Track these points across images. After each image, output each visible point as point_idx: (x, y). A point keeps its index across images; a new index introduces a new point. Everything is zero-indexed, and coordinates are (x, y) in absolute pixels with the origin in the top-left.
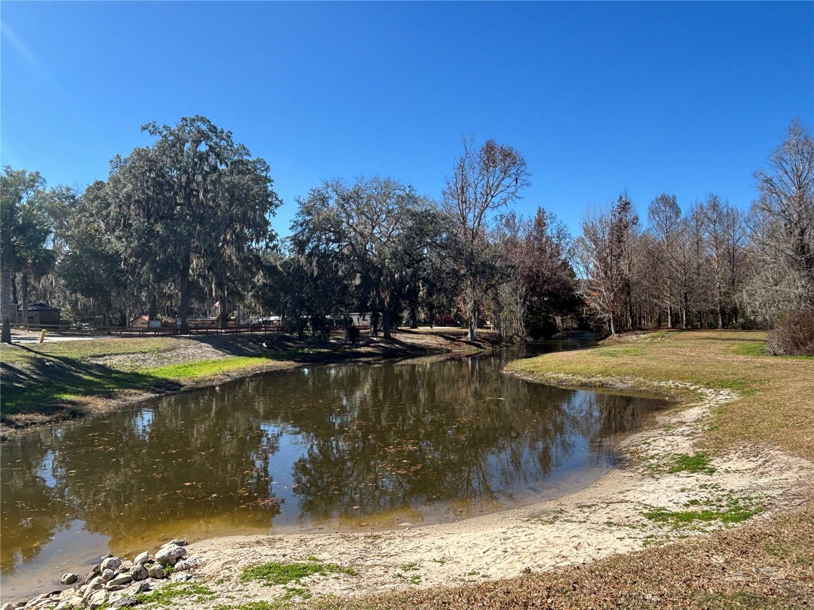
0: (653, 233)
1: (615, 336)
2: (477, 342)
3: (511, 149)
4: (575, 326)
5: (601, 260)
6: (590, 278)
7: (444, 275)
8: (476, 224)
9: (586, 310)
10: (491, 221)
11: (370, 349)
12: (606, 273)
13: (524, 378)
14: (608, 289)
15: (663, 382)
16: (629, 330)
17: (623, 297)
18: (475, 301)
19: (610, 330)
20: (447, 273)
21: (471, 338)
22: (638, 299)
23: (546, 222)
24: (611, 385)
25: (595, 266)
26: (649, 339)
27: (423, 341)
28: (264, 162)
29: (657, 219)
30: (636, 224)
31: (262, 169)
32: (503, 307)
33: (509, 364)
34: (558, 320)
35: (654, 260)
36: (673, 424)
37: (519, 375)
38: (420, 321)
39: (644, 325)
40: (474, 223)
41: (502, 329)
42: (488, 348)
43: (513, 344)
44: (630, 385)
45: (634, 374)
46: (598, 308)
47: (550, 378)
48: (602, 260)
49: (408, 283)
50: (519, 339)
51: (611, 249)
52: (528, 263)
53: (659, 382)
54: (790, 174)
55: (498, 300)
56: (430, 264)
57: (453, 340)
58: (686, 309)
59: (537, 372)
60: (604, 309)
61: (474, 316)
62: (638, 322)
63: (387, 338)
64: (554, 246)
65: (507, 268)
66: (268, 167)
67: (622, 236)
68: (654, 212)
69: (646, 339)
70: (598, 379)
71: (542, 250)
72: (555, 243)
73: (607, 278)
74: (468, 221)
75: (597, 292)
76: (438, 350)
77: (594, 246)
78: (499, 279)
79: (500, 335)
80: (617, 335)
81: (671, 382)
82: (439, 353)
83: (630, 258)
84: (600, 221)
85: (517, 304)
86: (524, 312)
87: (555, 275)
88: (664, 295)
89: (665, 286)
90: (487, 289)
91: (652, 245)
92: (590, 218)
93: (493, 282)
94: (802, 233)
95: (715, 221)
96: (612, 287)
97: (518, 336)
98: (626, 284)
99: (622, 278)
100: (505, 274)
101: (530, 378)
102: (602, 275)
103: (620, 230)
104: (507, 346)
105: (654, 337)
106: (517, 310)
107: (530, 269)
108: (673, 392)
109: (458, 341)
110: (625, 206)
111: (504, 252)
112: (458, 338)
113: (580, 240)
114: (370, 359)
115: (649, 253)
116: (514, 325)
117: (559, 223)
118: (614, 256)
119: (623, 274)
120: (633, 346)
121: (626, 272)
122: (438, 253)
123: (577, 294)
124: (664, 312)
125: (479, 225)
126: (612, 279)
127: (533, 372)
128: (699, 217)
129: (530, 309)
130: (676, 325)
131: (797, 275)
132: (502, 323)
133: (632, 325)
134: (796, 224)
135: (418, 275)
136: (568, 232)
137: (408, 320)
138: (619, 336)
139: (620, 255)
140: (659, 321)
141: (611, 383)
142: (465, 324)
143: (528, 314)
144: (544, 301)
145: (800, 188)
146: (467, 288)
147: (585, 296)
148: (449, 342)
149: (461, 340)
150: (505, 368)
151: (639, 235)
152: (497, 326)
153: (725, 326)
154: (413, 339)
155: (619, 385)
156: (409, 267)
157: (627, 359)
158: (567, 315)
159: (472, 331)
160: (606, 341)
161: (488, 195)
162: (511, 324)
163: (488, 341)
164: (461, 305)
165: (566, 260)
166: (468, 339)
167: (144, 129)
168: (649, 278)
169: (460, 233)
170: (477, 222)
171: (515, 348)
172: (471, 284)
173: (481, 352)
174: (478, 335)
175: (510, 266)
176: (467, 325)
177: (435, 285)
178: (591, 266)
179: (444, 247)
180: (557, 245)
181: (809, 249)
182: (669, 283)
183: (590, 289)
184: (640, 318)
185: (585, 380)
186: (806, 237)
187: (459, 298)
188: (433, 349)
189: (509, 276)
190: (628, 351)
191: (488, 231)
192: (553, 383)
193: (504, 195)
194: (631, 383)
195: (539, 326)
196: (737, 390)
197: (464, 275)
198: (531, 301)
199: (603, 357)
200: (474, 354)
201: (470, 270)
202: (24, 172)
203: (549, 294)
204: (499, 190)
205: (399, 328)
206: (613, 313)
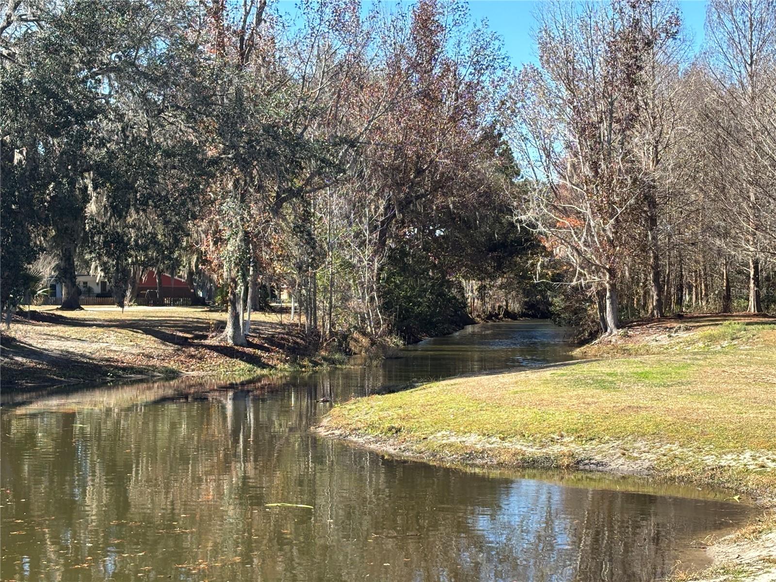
0: (718, 65)
1: (613, 335)
2: (249, 350)
4: (515, 306)
5: (584, 130)
6: (555, 178)
7: (157, 159)
8: (252, 19)
9: (543, 266)
10: (294, 11)
12: (595, 166)
13: (373, 446)
14: (600, 210)
15: (729, 457)
16: (650, 320)
17: (637, 231)
18: (246, 233)
19: (603, 319)
20: (168, 154)
21: (234, 338)
22: (675, 239)
23: (442, 21)
24: (597, 464)
25: (569, 146)
26: (701, 345)
27: (95, 346)
29: (729, 25)
30: (674, 36)
32: (325, 255)
33: (337, 409)
34: (471, 287)
35: (718, 135)
36: (749, 564)
37: (361, 440)
38: (89, 290)
39: (689, 306)
40: (247, 13)
41: (320, 313)
42: (280, 366)
43: (349, 353)
44: (647, 464)
45: (657, 436)
46: (575, 260)
47: (443, 446)
48: (586, 130)
49: (54, 178)
50: (365, 341)
51: (612, 104)
52: (395, 134)
53: (719, 456)
55: (309, 234)
56: (119, 126)
57: (183, 343)
59: (409, 431)
60: (587, 263)
61: (244, 276)
62: (673, 298)
64: (462, 87)
65: (335, 145)
67: (640, 68)
69: (693, 342)
70: (565, 449)
71: (429, 97)
72: (467, 79)
73: (599, 181)
74: (229, 8)
75: (573, 216)
76: (140, 371)
77: (565, 93)
78: (312, 175)
79: (314, 332)
80: (621, 331)
81: (748, 454)
82: (141, 381)
83: (658, 128)
84: (585, 26)
85: (362, 244)
86: (381, 269)
87: (465, 167)
88: (741, 228)
89: (744, 205)
90: (280, 201)
91: (714, 96)
92: (559, 18)
93: (298, 183)
96: (611, 203)
97: (364, 334)
98: (646, 198)
99: (635, 180)
100: (330, 164)
101: (389, 448)
102: (586, 170)
103: (633, 52)
104: (333, 362)
105: (712, 339)
106: (360, 261)
107: (399, 149)
108: (751, 481)
109: (197, 346)
111: (328, 99)
113: (532, 76)
115: (706, 115)
116: (352, 304)
117: (479, 26)
118: (618, 121)
119: (639, 170)
120: (659, 361)
121: (646, 162)
122: (143, 95)
123: (520, 222)
124: (740, 272)
125: (259, 20)
126: (610, 183)
127: (398, 430)
129: (397, 259)
130: (767, 308)
132: (320, 297)
133: (659, 306)
135: (84, 156)
136: (502, 53)
137: (53, 287)
138: (626, 335)
139: (632, 119)
140: (727, 298)
141: (598, 458)
142: (218, 298)
143: (391, 275)
144: (436, 239)
146: (223, 198)
147: (541, 228)
148: (170, 348)
149: (208, 342)
150: (325, 422)
151: (682, 67)
152: (308, 306)
154: (67, 339)
155: (620, 465)
156: (56, 134)
157: (640, 395)
158: (493, 278)
159: (236, 317)
160: (591, 349)
162: (345, 299)
163: (281, 346)
164: (207, 245)
165: (493, 127)
166: (224, 339)
168: (704, 182)
169: (206, 42)
170: (254, 11)
171: (353, 366)
172: (235, 186)
173: (263, 376)
174: (254, 331)
175: (344, 140)
176: (225, 302)
177: (130, 187)
178: (558, 147)
179: (159, 80)
180: (469, 85)
182: (753, 198)
183: (555, 208)
184: (680, 289)
185: (533, 451)
187: (204, 224)
188: (124, 369)
189: (340, 169)
190: (646, 375)
191: (282, 41)
192: (450, 460)
194: (648, 459)
195: (420, 305)
197: (215, 162)
198: (398, 239)
199: (580, 391)
200: (242, 384)
201: (234, 147)
203: (449, 218)
205: (27, 308)
206: (612, 272)
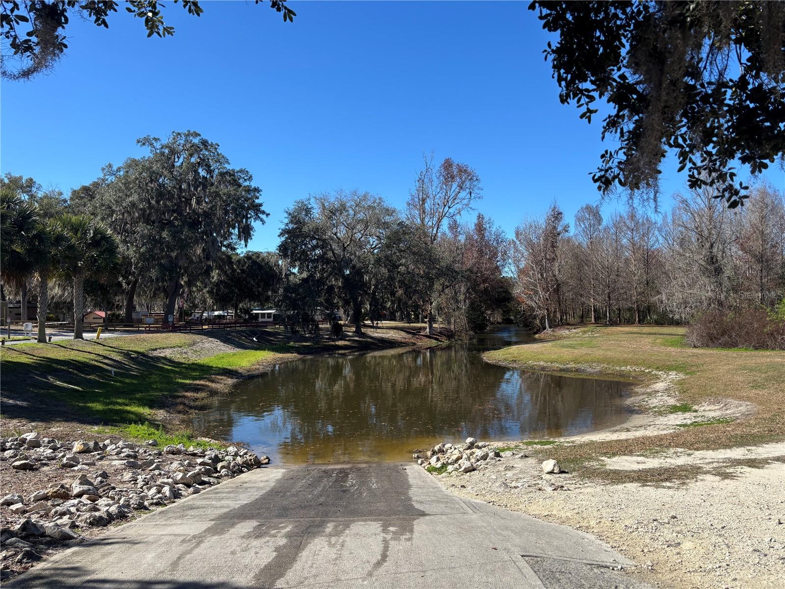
0: (580, 239)
1: (549, 331)
2: (435, 336)
3: (467, 166)
5: (537, 263)
8: (434, 232)
11: (346, 343)
12: (542, 275)
14: (544, 289)
15: (623, 367)
16: (558, 325)
19: (545, 325)
21: (430, 332)
23: (485, 226)
26: (582, 334)
28: (247, 171)
29: (583, 226)
30: (567, 231)
31: (246, 178)
39: (571, 321)
40: (433, 230)
42: (445, 341)
44: (598, 370)
45: (598, 362)
46: (535, 306)
47: (533, 365)
50: (464, 333)
51: (546, 254)
53: (620, 367)
54: (702, 197)
57: (414, 334)
58: (609, 307)
60: (539, 307)
63: (358, 332)
66: (251, 176)
67: (556, 242)
68: (579, 219)
69: (578, 333)
76: (404, 343)
80: (551, 329)
81: (629, 367)
82: (404, 346)
89: (591, 286)
90: (444, 289)
91: (578, 250)
94: (712, 246)
95: (632, 230)
96: (547, 287)
98: (558, 284)
102: (538, 276)
103: (552, 235)
105: (585, 332)
108: (633, 374)
109: (419, 335)
110: (557, 216)
112: (417, 332)
114: (347, 351)
117: (498, 228)
118: (549, 260)
121: (557, 273)
124: (588, 309)
126: (547, 280)
128: (618, 225)
130: (598, 321)
131: (707, 281)
133: (561, 321)
134: (707, 239)
136: (506, 237)
138: (553, 331)
140: (583, 317)
141: (583, 368)
145: (710, 209)
148: (411, 336)
149: (421, 334)
150: (485, 358)
153: (641, 322)
155: (591, 370)
159: (430, 326)
160: (542, 335)
161: (445, 206)
163: (444, 335)
166: (426, 333)
167: (138, 142)
170: (435, 229)
173: (440, 344)
174: (435, 330)
181: (717, 260)
186: (715, 250)
188: (400, 343)
193: (459, 206)
194: (598, 369)
196: (681, 372)
200: (433, 347)
202: (21, 178)
204: (456, 201)
206: (547, 309)
